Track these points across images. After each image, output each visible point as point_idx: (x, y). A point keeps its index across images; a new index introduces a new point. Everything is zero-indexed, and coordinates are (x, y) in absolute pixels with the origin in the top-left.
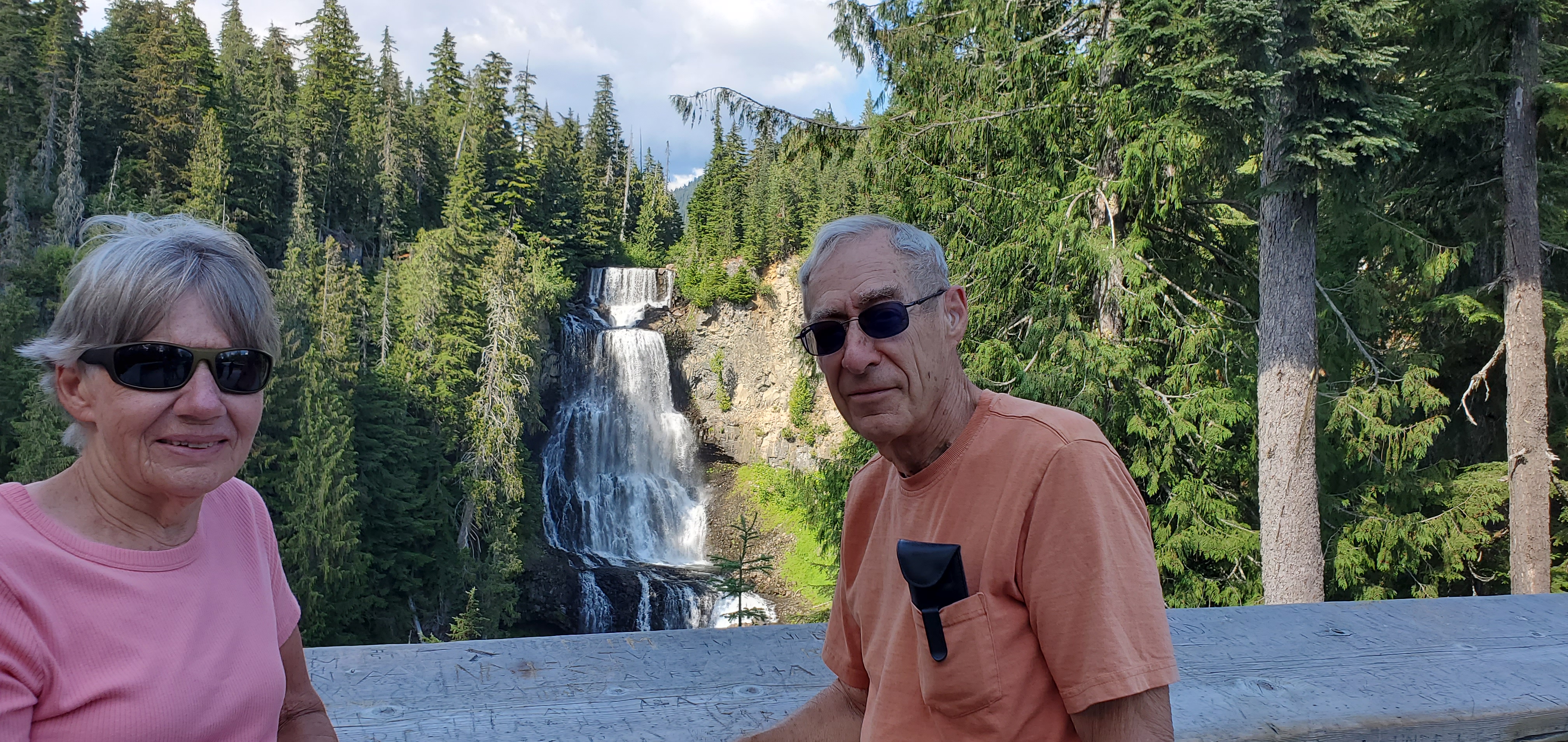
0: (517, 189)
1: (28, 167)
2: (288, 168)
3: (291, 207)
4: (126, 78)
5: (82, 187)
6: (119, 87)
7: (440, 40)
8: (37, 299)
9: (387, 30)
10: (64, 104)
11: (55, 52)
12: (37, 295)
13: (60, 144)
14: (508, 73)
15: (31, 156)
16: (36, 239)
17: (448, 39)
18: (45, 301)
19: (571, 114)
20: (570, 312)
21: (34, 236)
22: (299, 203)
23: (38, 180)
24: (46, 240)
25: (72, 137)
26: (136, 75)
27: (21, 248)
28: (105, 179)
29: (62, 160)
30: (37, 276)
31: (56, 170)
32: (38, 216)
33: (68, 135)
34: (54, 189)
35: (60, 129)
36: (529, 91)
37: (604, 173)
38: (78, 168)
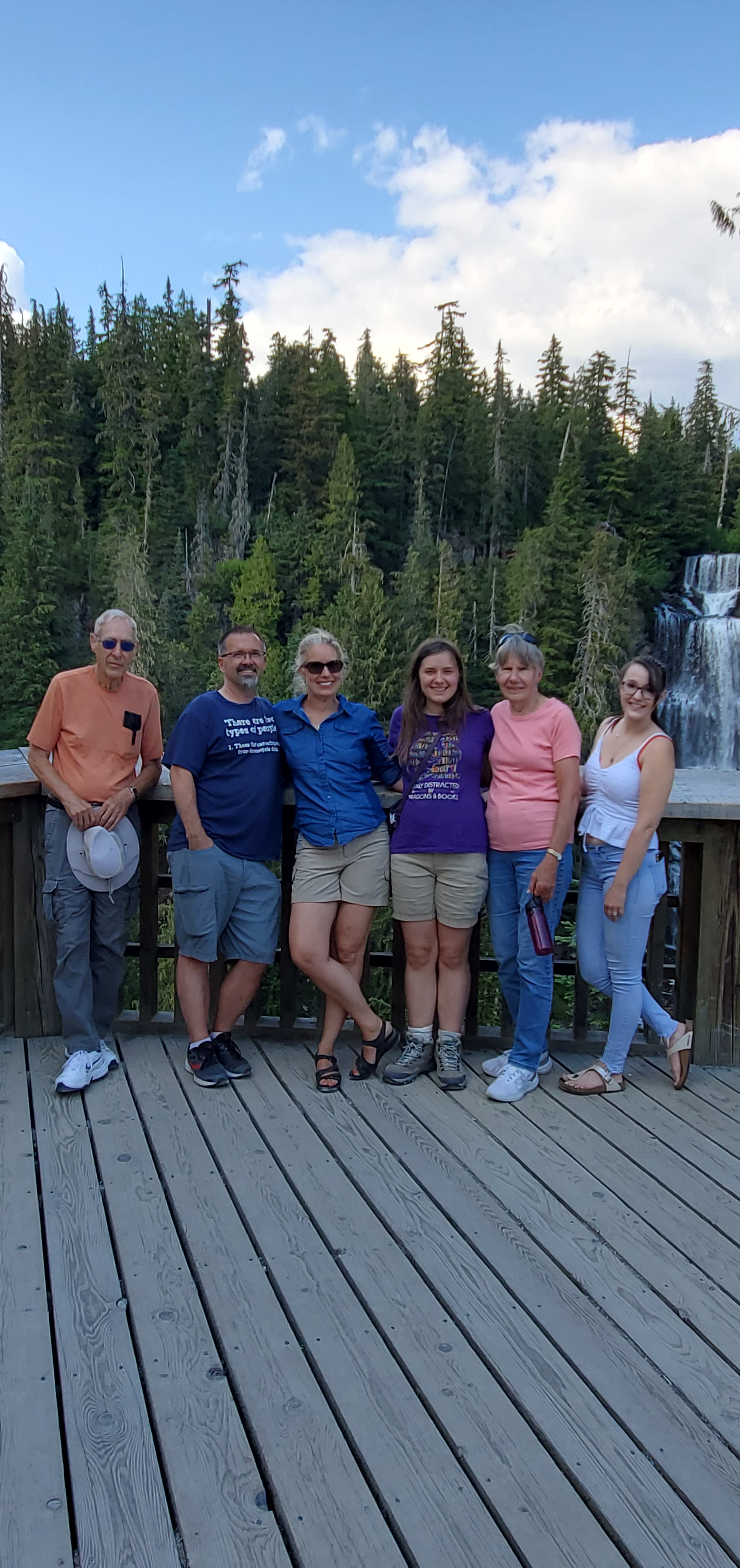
0: (616, 483)
1: (212, 496)
2: (410, 480)
3: (412, 515)
4: (281, 415)
5: (249, 510)
6: (275, 423)
7: (548, 346)
8: (219, 605)
9: (500, 344)
10: (236, 440)
11: (229, 400)
12: (218, 601)
13: (234, 476)
14: (612, 369)
15: (214, 485)
16: (217, 555)
17: (555, 344)
18: (223, 606)
19: (673, 404)
20: (664, 601)
21: (216, 552)
22: (418, 513)
23: (219, 506)
24: (223, 555)
25: (242, 468)
26: (287, 411)
27: (206, 563)
28: (265, 502)
29: (234, 486)
30: (216, 585)
31: (231, 497)
32: (218, 536)
33: (239, 467)
34: (230, 513)
35: (234, 463)
36: (629, 387)
37: (702, 459)
38: (246, 494)
